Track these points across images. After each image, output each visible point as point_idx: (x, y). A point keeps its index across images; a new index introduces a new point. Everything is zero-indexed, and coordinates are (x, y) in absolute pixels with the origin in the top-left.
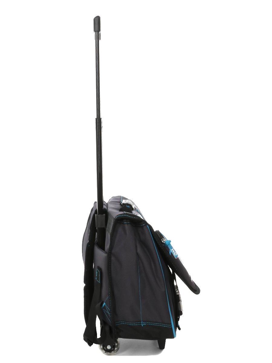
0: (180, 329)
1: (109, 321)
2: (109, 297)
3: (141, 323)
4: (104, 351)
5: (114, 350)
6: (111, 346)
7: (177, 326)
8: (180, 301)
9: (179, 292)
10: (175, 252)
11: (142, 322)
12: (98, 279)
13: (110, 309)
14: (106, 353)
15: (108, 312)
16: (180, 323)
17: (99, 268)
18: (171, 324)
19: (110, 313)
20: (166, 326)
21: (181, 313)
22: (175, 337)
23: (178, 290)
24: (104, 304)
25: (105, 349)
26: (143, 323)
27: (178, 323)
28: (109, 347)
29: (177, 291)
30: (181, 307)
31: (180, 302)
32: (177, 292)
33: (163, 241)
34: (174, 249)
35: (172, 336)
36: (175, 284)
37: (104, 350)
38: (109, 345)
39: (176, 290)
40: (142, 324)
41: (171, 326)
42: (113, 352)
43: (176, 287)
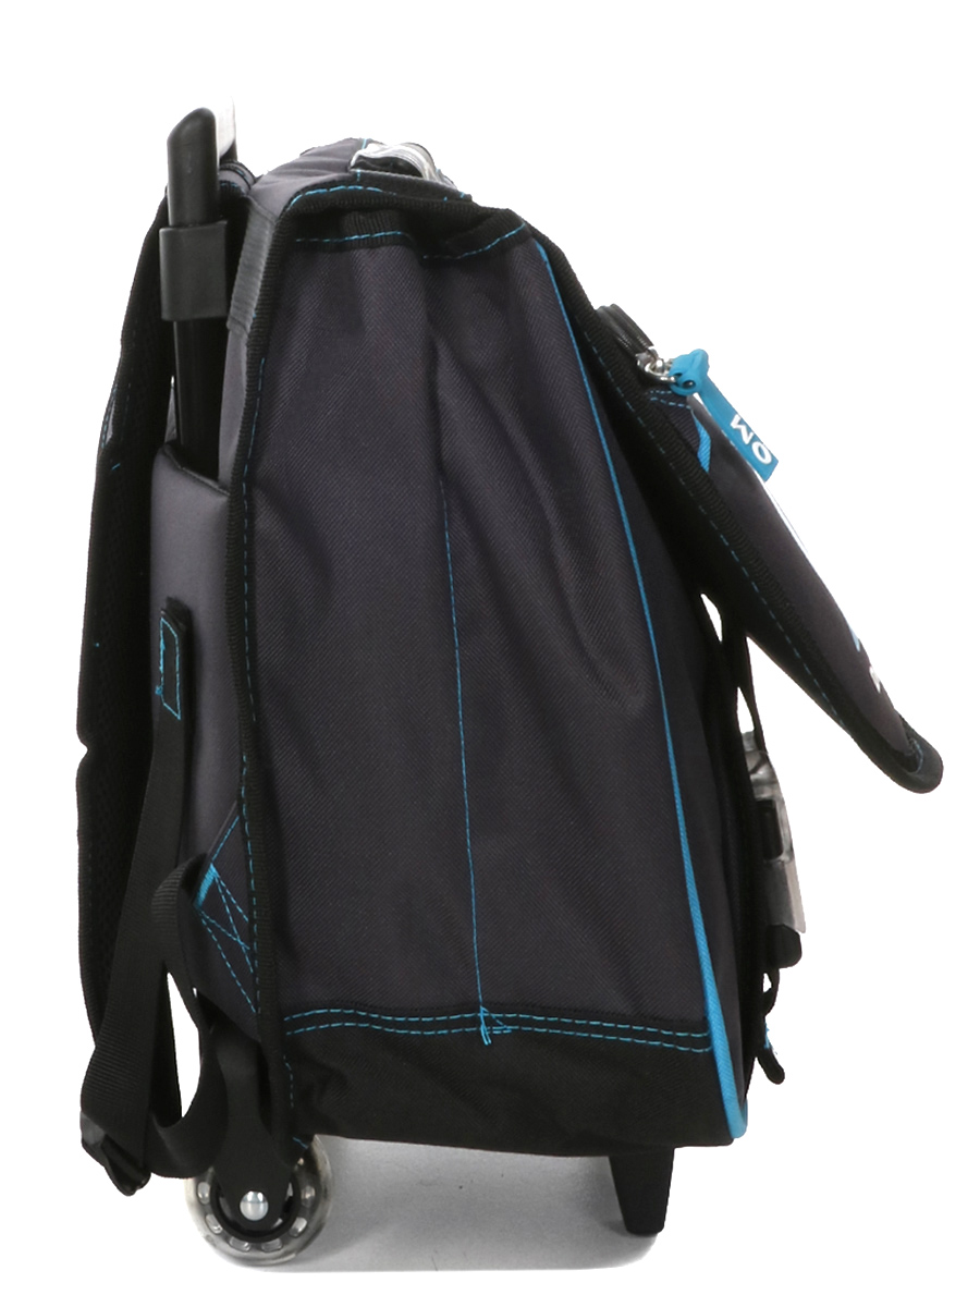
0: (776, 1074)
1: (247, 1003)
2: (242, 821)
3: (476, 1022)
4: (217, 1228)
5: (284, 1232)
6: (267, 1198)
7: (753, 1049)
8: (779, 851)
9: (773, 780)
10: (755, 438)
11: (483, 1013)
12: (168, 693)
13: (250, 915)
14: (227, 1240)
15: (235, 936)
16: (778, 1027)
17: (182, 615)
18: (704, 1025)
19: (249, 941)
20: (668, 1039)
21: (787, 949)
22: (743, 1131)
23: (765, 760)
24: (212, 873)
25: (227, 1211)
26: (490, 1022)
27: (762, 1029)
28: (254, 1206)
29: (762, 773)
30: (788, 897)
31: (784, 857)
32: (759, 783)
33: (654, 369)
34: (741, 422)
35: (716, 1129)
36: (745, 725)
37: (222, 1218)
38: (256, 1190)
39: (751, 765)
40: (483, 1029)
41: (708, 1041)
42: (277, 1241)
43: (748, 746)
